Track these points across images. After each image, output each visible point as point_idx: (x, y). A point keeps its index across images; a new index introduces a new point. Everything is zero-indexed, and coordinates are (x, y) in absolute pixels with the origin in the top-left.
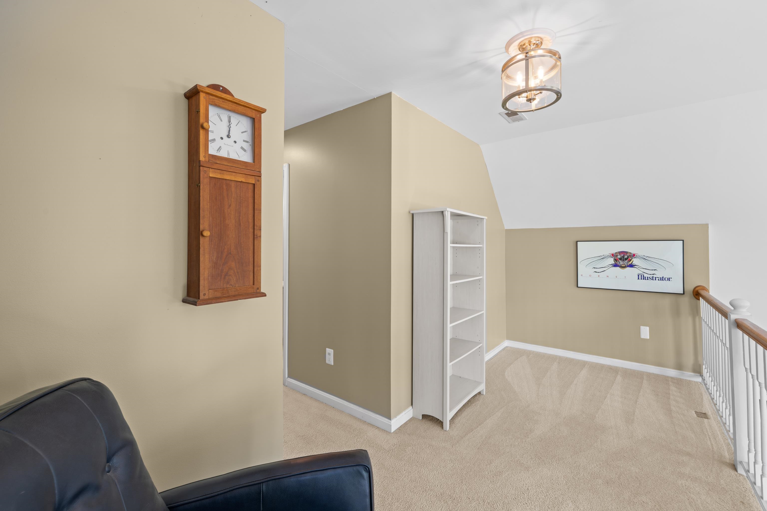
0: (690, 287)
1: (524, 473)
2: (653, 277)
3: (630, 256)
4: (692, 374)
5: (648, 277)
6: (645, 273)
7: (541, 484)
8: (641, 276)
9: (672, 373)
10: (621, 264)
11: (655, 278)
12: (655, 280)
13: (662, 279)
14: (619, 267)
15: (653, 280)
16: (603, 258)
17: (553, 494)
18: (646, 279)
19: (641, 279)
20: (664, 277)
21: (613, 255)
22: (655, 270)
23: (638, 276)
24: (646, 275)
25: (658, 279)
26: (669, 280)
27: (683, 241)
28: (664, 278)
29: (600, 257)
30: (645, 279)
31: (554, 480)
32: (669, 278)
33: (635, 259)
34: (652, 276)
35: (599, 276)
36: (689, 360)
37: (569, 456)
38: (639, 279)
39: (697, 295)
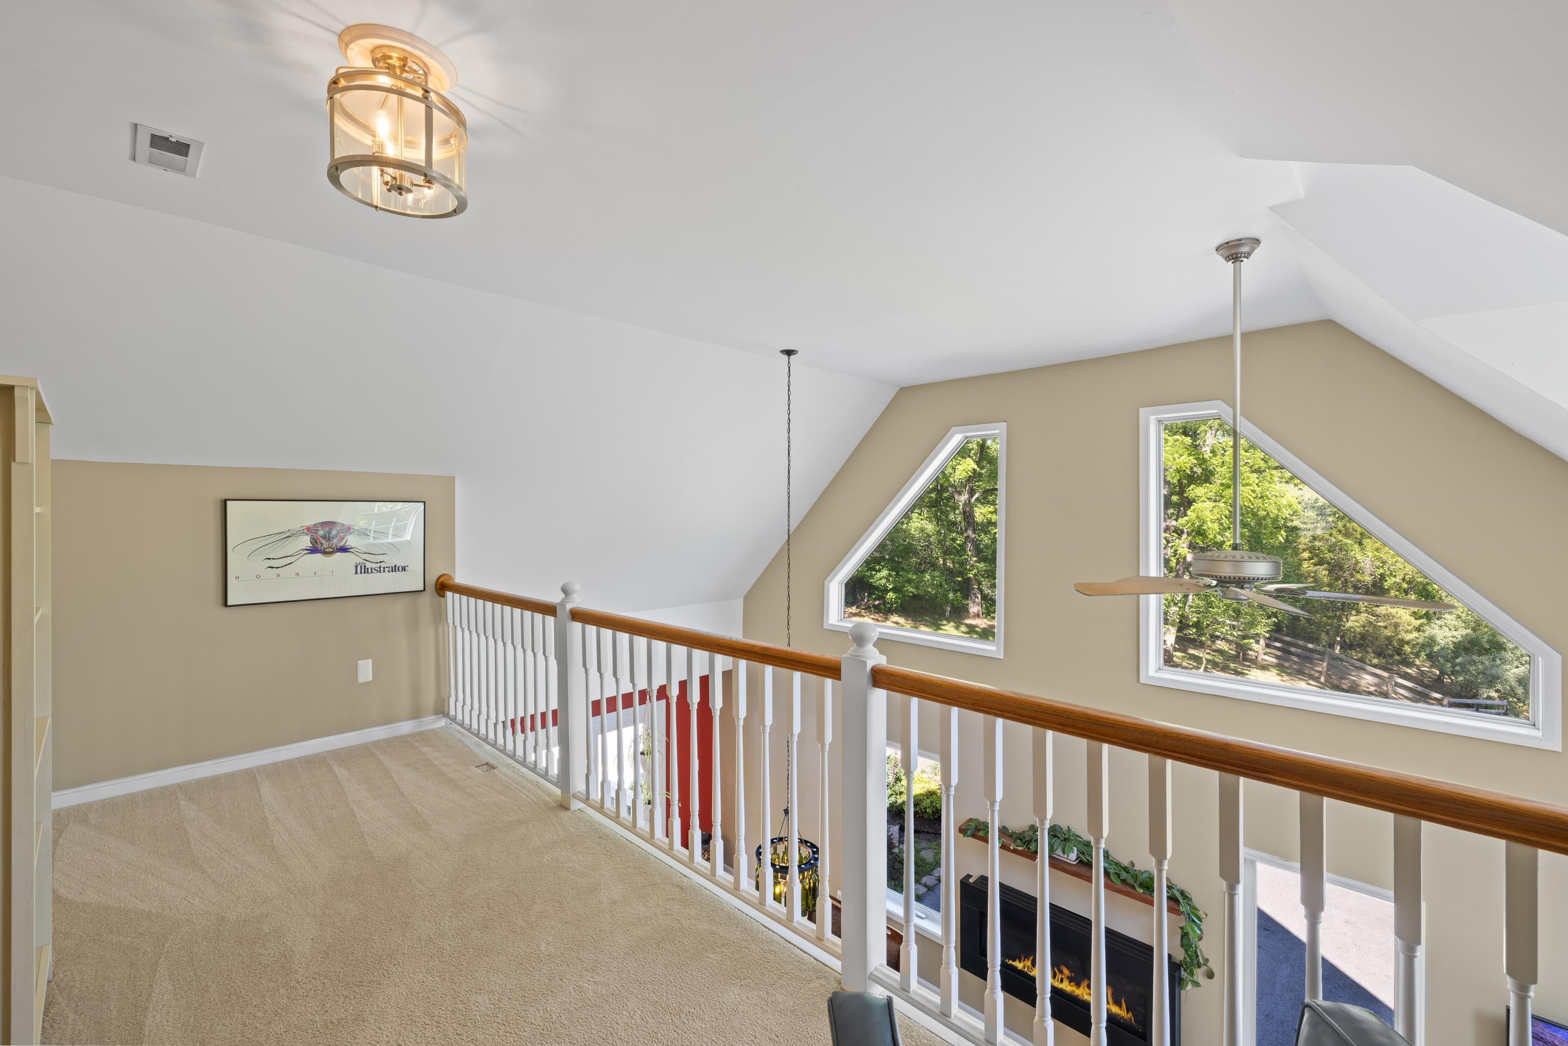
0: (432, 579)
1: (364, 1031)
2: (380, 567)
3: (341, 530)
4: (434, 717)
5: (372, 568)
6: (367, 561)
7: (410, 1017)
8: (361, 566)
9: (406, 727)
10: (326, 547)
11: (384, 568)
12: (384, 572)
13: (394, 569)
14: (321, 553)
15: (380, 572)
16: (289, 536)
17: (442, 1010)
18: (370, 571)
19: (361, 573)
20: (398, 565)
21: (308, 529)
22: (383, 554)
23: (356, 567)
24: (369, 565)
25: (388, 569)
26: (405, 571)
27: (424, 502)
28: (397, 568)
29: (282, 534)
30: (368, 573)
31: (420, 991)
32: (405, 567)
33: (351, 536)
34: (379, 565)
35: (278, 575)
36: (429, 698)
37: (401, 938)
38: (356, 573)
39: (440, 589)
